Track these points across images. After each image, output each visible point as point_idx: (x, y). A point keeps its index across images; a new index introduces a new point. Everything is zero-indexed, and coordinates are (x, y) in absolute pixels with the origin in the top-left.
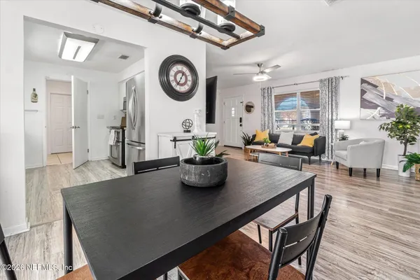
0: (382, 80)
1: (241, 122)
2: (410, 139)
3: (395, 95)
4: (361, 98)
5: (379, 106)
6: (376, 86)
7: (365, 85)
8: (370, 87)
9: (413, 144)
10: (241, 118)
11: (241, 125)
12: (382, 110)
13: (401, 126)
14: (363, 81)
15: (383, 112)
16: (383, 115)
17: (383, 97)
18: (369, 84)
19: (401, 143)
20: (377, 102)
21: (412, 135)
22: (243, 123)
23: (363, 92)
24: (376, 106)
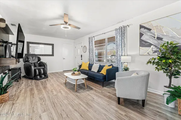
0: (154, 24)
1: (81, 57)
2: (175, 73)
3: (164, 35)
4: (140, 39)
5: (152, 45)
6: (150, 30)
7: (142, 29)
8: (146, 30)
9: (178, 77)
10: (82, 55)
11: (82, 59)
12: (154, 47)
13: (164, 61)
14: (141, 27)
15: (155, 49)
16: (155, 52)
17: (155, 37)
18: (145, 28)
19: (167, 75)
20: (151, 41)
21: (176, 69)
22: (82, 58)
23: (141, 35)
24: (150, 45)
